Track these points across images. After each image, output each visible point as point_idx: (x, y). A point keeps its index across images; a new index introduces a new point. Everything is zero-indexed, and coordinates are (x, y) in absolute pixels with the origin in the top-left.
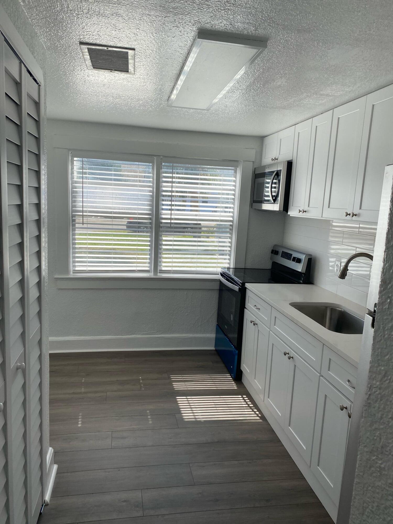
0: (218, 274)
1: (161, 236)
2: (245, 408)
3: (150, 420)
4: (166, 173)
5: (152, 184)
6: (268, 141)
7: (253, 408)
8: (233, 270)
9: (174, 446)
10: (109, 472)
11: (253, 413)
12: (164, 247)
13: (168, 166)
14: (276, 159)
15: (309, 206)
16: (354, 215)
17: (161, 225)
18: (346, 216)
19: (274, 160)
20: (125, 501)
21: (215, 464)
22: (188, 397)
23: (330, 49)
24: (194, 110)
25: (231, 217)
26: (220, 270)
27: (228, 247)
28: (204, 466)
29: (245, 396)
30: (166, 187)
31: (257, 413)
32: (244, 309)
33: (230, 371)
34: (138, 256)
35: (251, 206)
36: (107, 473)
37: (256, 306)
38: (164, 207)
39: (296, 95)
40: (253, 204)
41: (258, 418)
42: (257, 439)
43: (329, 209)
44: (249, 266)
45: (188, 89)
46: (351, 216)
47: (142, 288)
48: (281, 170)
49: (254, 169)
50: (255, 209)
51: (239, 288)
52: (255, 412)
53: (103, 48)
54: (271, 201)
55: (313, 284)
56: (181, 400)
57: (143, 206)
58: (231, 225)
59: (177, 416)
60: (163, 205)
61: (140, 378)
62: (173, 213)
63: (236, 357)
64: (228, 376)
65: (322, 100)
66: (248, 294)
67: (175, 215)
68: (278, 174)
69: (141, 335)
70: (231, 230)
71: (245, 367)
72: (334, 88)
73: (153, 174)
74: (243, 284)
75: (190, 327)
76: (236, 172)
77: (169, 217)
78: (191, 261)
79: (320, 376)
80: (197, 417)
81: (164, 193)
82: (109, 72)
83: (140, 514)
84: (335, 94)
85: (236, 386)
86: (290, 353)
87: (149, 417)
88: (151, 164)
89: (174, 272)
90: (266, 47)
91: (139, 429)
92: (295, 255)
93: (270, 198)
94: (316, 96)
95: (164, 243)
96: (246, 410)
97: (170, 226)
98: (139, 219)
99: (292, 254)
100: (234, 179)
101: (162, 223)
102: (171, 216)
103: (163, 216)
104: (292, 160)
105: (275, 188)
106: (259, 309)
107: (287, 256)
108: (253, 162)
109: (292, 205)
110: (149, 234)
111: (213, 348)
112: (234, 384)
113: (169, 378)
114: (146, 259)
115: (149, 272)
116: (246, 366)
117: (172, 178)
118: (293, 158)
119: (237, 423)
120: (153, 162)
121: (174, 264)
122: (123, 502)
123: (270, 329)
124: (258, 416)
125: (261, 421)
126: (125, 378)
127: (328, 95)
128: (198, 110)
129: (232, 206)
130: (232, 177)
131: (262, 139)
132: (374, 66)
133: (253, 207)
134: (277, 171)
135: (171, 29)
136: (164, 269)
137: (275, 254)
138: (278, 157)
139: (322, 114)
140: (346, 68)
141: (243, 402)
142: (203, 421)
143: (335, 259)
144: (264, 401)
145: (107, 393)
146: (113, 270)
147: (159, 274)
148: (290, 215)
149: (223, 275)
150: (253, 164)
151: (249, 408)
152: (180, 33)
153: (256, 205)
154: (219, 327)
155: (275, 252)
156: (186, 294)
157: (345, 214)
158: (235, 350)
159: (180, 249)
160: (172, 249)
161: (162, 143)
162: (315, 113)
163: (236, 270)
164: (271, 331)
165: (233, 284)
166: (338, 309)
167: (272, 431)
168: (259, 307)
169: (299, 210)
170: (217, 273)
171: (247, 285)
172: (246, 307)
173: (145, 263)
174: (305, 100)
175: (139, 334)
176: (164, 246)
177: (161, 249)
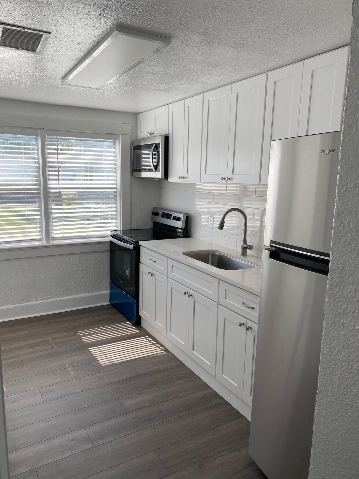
0: (109, 237)
1: (50, 205)
2: (150, 346)
3: (71, 371)
4: (50, 145)
5: (37, 156)
6: (141, 117)
7: (156, 344)
8: (121, 232)
9: (101, 387)
10: (49, 421)
11: (158, 348)
12: (54, 216)
13: (52, 139)
14: (152, 133)
15: (187, 173)
16: (229, 179)
17: (49, 194)
18: (222, 180)
19: (150, 134)
20: (73, 440)
21: (139, 394)
22: (99, 347)
23: (216, 49)
24: (84, 88)
25: (114, 185)
26: (110, 233)
27: (114, 212)
28: (131, 397)
29: (147, 337)
30: (51, 158)
31: (161, 347)
32: (139, 264)
33: (129, 319)
34: (29, 226)
35: (132, 174)
36: (48, 423)
37: (151, 259)
38: (51, 177)
39: (178, 81)
40: (133, 172)
41: (163, 351)
42: (167, 367)
43: (206, 175)
44: (134, 228)
45: (88, 70)
46: (226, 180)
47: (36, 256)
48: (160, 143)
49: (132, 141)
50: (136, 177)
51: (134, 246)
52: (159, 347)
53: (20, 29)
54: (153, 170)
55: (191, 237)
56: (94, 350)
57: (29, 177)
58: (115, 192)
59: (95, 363)
60: (49, 175)
61: (49, 338)
62: (60, 183)
63: (135, 306)
64: (128, 323)
65: (196, 85)
66: (142, 250)
67: (63, 185)
68: (157, 147)
69: (38, 301)
70: (116, 196)
71: (143, 313)
72: (209, 77)
73: (38, 146)
74: (137, 243)
75: (85, 287)
76: (115, 144)
77: (57, 186)
78: (82, 226)
79: (218, 305)
80: (112, 361)
81: (50, 164)
82: (16, 50)
83: (90, 446)
84: (208, 82)
85: (137, 330)
86: (188, 292)
87: (70, 369)
88: (34, 137)
89: (65, 238)
90: (170, 42)
91: (63, 381)
92: (174, 214)
93: (152, 167)
94: (193, 83)
95: (54, 211)
96: (151, 347)
97: (59, 195)
98: (26, 190)
99: (172, 214)
100: (114, 150)
101: (49, 192)
102: (59, 185)
103: (51, 186)
104: (168, 134)
105: (155, 158)
106: (155, 261)
107: (168, 216)
108: (130, 135)
109: (171, 173)
110: (38, 204)
111: (109, 303)
112: (135, 329)
113: (76, 334)
114: (36, 228)
115: (42, 240)
116: (146, 312)
117: (58, 149)
118: (168, 133)
119: (148, 358)
120: (37, 135)
121: (65, 231)
122: (71, 441)
123: (167, 276)
124: (162, 350)
125: (165, 353)
126: (34, 341)
127: (203, 82)
128: (87, 89)
129: (115, 174)
130: (111, 149)
131: (136, 115)
132: (243, 64)
133: (133, 176)
134: (156, 144)
135: (93, 21)
136: (55, 236)
137: (156, 215)
138: (154, 132)
139: (193, 97)
140: (223, 63)
141: (147, 341)
142: (119, 363)
143: (208, 216)
144: (166, 336)
145: (21, 357)
146: (4, 242)
147: (51, 241)
148: (170, 181)
149: (113, 236)
150: (130, 137)
151: (153, 345)
152: (100, 24)
153: (136, 174)
154: (113, 283)
155: (155, 214)
156: (80, 258)
157: (221, 178)
158: (134, 300)
159: (69, 216)
160: (62, 217)
161: (45, 116)
162: (188, 96)
163: (124, 231)
164: (169, 277)
165: (126, 243)
166: (217, 254)
167: (176, 359)
168: (155, 260)
169: (179, 177)
170: (107, 236)
171: (140, 243)
172: (141, 261)
173: (36, 232)
174: (183, 85)
175: (37, 300)
176: (53, 214)
177: (51, 217)
